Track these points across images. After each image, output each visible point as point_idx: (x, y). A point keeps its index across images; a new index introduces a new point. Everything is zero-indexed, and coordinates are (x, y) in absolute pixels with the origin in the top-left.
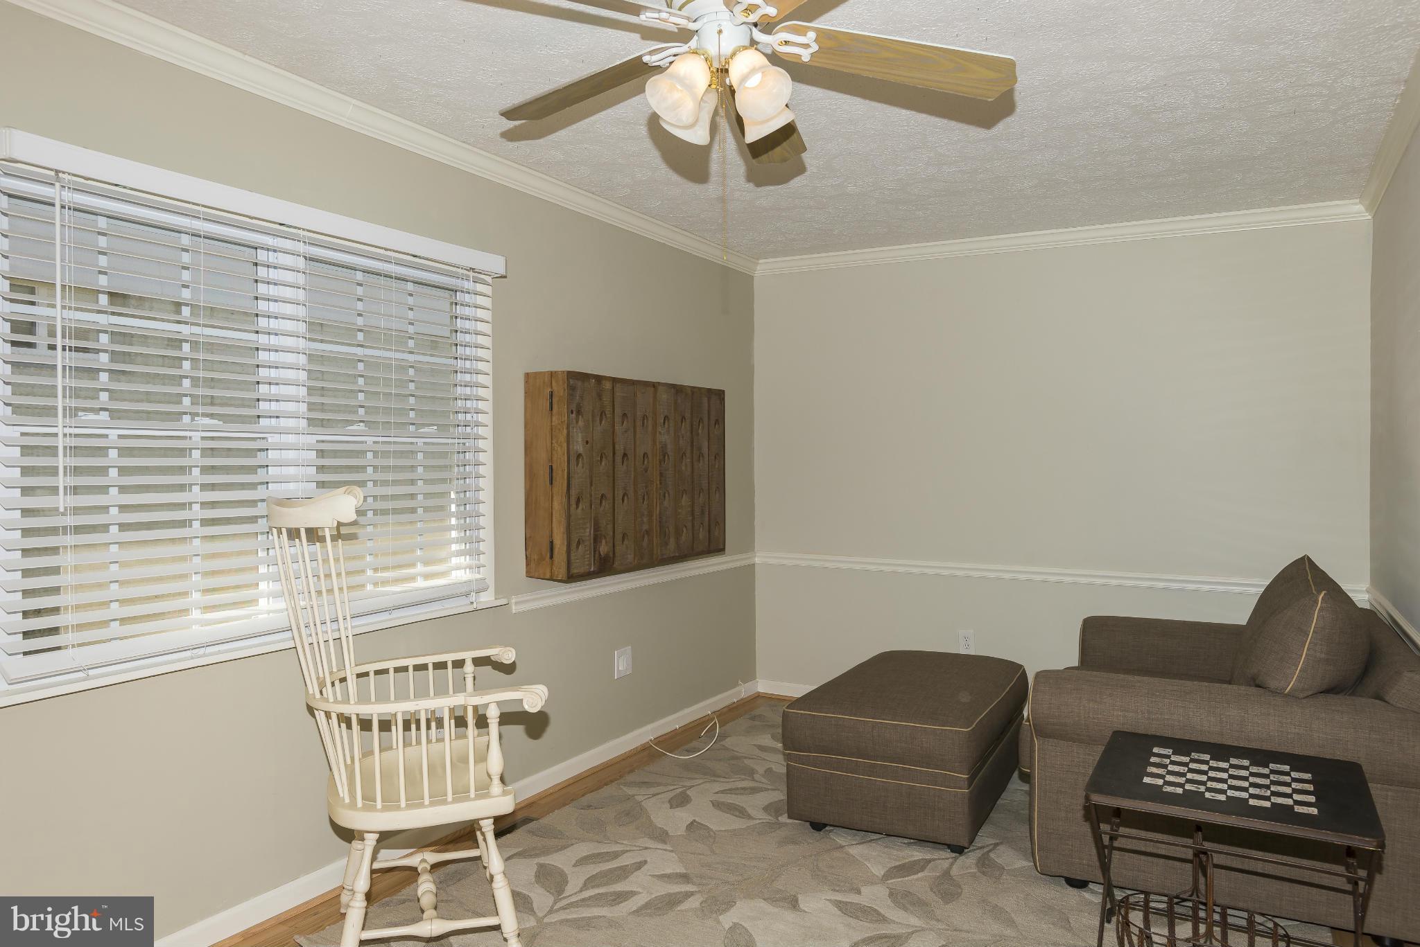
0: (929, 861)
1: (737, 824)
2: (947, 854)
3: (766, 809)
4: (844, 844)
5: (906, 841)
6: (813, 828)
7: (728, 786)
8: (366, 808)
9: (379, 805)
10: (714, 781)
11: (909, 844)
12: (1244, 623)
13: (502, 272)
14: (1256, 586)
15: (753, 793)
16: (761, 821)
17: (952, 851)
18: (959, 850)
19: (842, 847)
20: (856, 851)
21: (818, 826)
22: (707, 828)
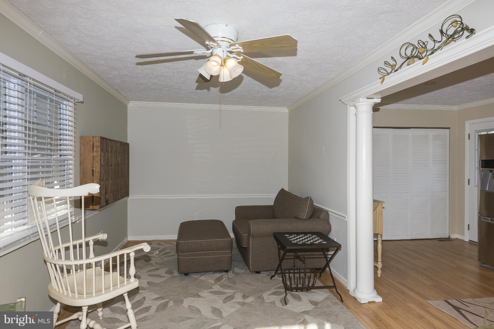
0: (222, 276)
1: (162, 280)
2: (224, 273)
3: (166, 273)
4: (197, 277)
5: (212, 272)
6: (185, 275)
7: (148, 270)
8: (79, 298)
9: (85, 296)
10: (143, 269)
11: (213, 273)
12: (273, 204)
13: (81, 100)
14: (274, 196)
15: (157, 270)
16: (168, 277)
17: (225, 272)
18: (227, 271)
19: (197, 278)
20: (202, 278)
21: (186, 274)
22: (155, 283)
